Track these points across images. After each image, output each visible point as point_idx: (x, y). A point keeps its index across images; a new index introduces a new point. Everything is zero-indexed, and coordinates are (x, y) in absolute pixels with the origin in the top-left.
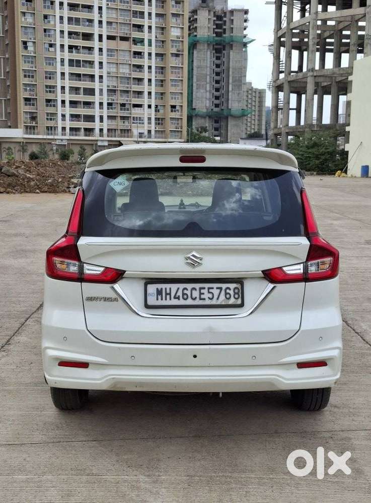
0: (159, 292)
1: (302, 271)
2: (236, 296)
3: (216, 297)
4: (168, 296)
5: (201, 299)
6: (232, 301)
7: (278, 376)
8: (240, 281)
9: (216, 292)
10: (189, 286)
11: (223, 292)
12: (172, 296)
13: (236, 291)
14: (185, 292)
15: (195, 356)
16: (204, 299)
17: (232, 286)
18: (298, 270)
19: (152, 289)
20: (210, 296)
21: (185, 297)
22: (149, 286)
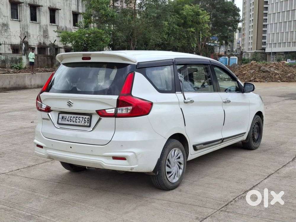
0: (63, 118)
1: (113, 112)
2: (88, 122)
3: (81, 122)
4: (65, 120)
5: (76, 122)
6: (86, 124)
7: (102, 161)
8: (90, 115)
9: (81, 119)
10: (73, 116)
11: (84, 119)
12: (67, 120)
13: (88, 119)
14: (71, 118)
15: (71, 147)
16: (77, 122)
17: (87, 117)
18: (112, 111)
19: (61, 116)
20: (79, 121)
21: (71, 120)
22: (60, 115)
